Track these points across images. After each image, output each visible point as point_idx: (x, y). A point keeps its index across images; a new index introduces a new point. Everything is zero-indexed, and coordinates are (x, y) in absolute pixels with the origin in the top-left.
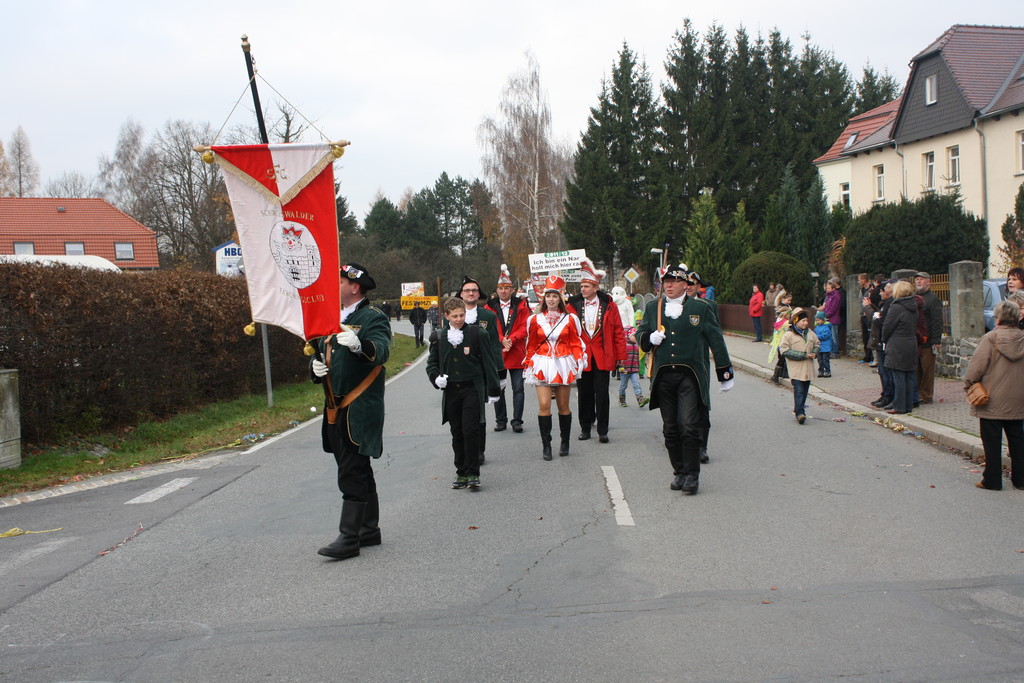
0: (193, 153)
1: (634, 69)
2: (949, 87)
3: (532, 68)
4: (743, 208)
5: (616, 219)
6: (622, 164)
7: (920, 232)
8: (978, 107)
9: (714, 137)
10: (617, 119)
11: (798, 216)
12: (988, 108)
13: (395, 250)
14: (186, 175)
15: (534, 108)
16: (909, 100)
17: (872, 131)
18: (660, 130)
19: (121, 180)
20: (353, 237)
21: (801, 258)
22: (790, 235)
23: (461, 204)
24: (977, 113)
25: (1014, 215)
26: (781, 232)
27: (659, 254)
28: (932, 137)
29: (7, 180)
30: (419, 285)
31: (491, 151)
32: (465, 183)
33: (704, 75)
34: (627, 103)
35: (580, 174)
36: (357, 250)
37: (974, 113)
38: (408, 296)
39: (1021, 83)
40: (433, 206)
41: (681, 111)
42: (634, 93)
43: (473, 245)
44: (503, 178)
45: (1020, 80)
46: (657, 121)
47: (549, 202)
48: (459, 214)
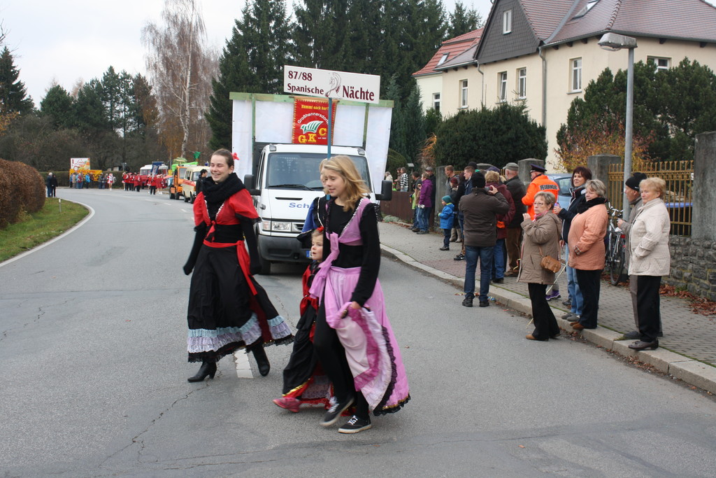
2: (520, 20)
6: (259, 68)
7: (495, 134)
8: (542, 37)
9: (336, 50)
10: (257, 30)
11: (399, 117)
12: (549, 40)
13: (66, 130)
15: (189, 17)
16: (490, 29)
17: (461, 53)
18: (291, 41)
20: (30, 117)
21: (400, 152)
23: (125, 94)
24: (542, 43)
25: (567, 124)
28: (506, 60)
30: (86, 160)
31: (151, 52)
32: (129, 77)
34: (265, 18)
35: (225, 75)
36: (32, 128)
37: (539, 43)
38: (76, 169)
39: (575, 21)
40: (101, 95)
41: (310, 27)
42: (271, 9)
43: (133, 129)
44: (161, 74)
45: (574, 19)
46: (289, 34)
47: (198, 96)
48: (123, 102)
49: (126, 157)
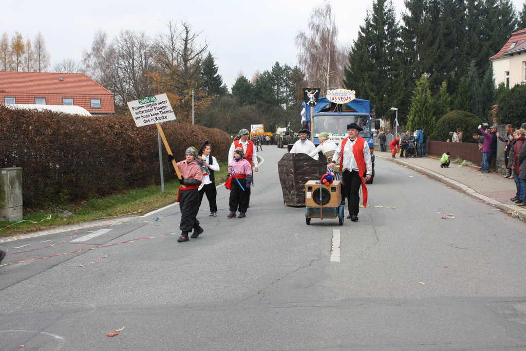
0: (135, 49)
1: (386, 3)
3: (327, 3)
4: (445, 85)
5: (372, 91)
6: (377, 59)
9: (432, 43)
10: (375, 32)
11: (477, 90)
13: (248, 106)
14: (131, 61)
15: (328, 25)
17: (523, 41)
18: (400, 39)
19: (95, 63)
20: (225, 98)
21: (478, 115)
22: (472, 101)
23: (287, 80)
26: (467, 99)
27: (396, 111)
29: (32, 62)
30: (261, 126)
31: (302, 51)
32: (289, 68)
33: (427, 7)
34: (381, 23)
35: (353, 65)
36: (226, 105)
38: (254, 132)
40: (271, 81)
41: (413, 28)
42: (385, 17)
43: (293, 104)
44: (309, 66)
46: (398, 34)
47: (335, 79)
48: (285, 86)
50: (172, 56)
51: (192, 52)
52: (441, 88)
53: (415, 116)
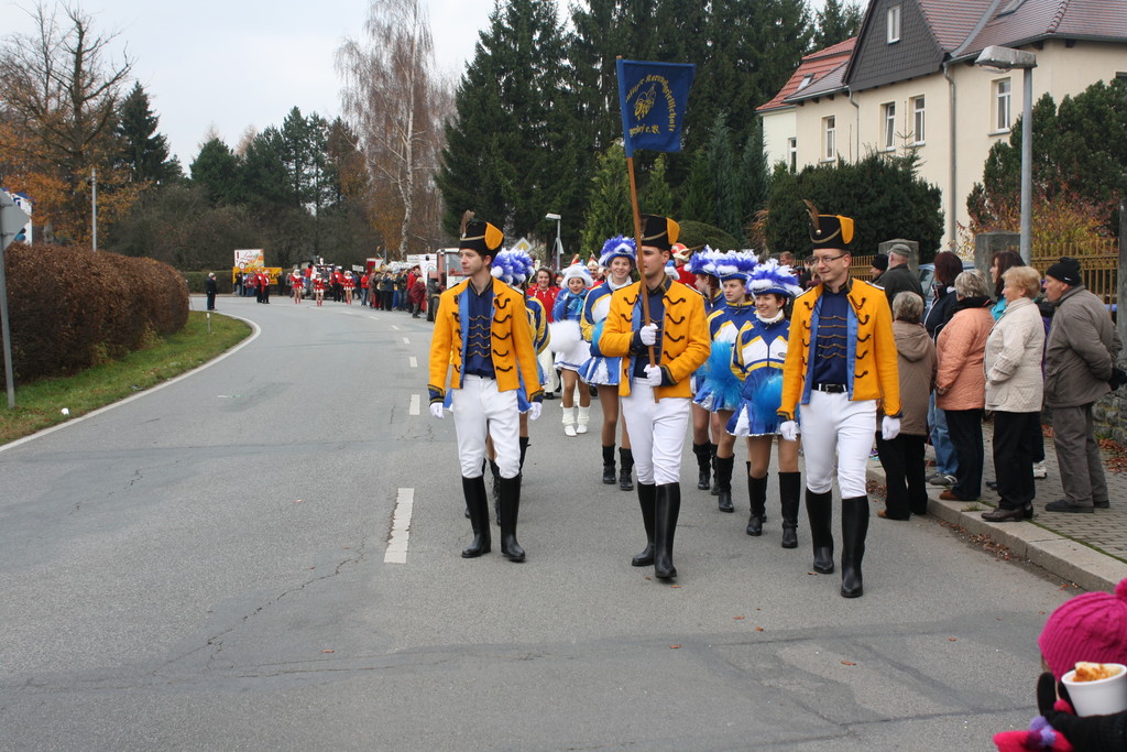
2: (915, 23)
4: (662, 165)
5: (508, 175)
6: (517, 105)
7: (858, 202)
8: (948, 47)
10: (512, 46)
11: (729, 177)
12: (960, 50)
13: (227, 207)
15: (410, 29)
16: (867, 37)
18: (566, 62)
20: (176, 188)
22: (719, 202)
23: (317, 150)
24: (947, 56)
25: (983, 184)
26: (707, 198)
27: (556, 220)
28: (892, 84)
30: (258, 252)
31: (352, 82)
32: (323, 123)
34: (525, 26)
35: (464, 117)
36: (178, 205)
37: (943, 57)
38: (242, 266)
39: (1002, 20)
40: (281, 151)
41: (594, 40)
42: (535, 13)
43: (330, 203)
44: (368, 117)
45: (999, 16)
46: (563, 51)
47: (427, 148)
48: (314, 162)
49: (320, 246)
50: (47, 88)
51: (92, 80)
52: (652, 172)
53: (599, 232)
